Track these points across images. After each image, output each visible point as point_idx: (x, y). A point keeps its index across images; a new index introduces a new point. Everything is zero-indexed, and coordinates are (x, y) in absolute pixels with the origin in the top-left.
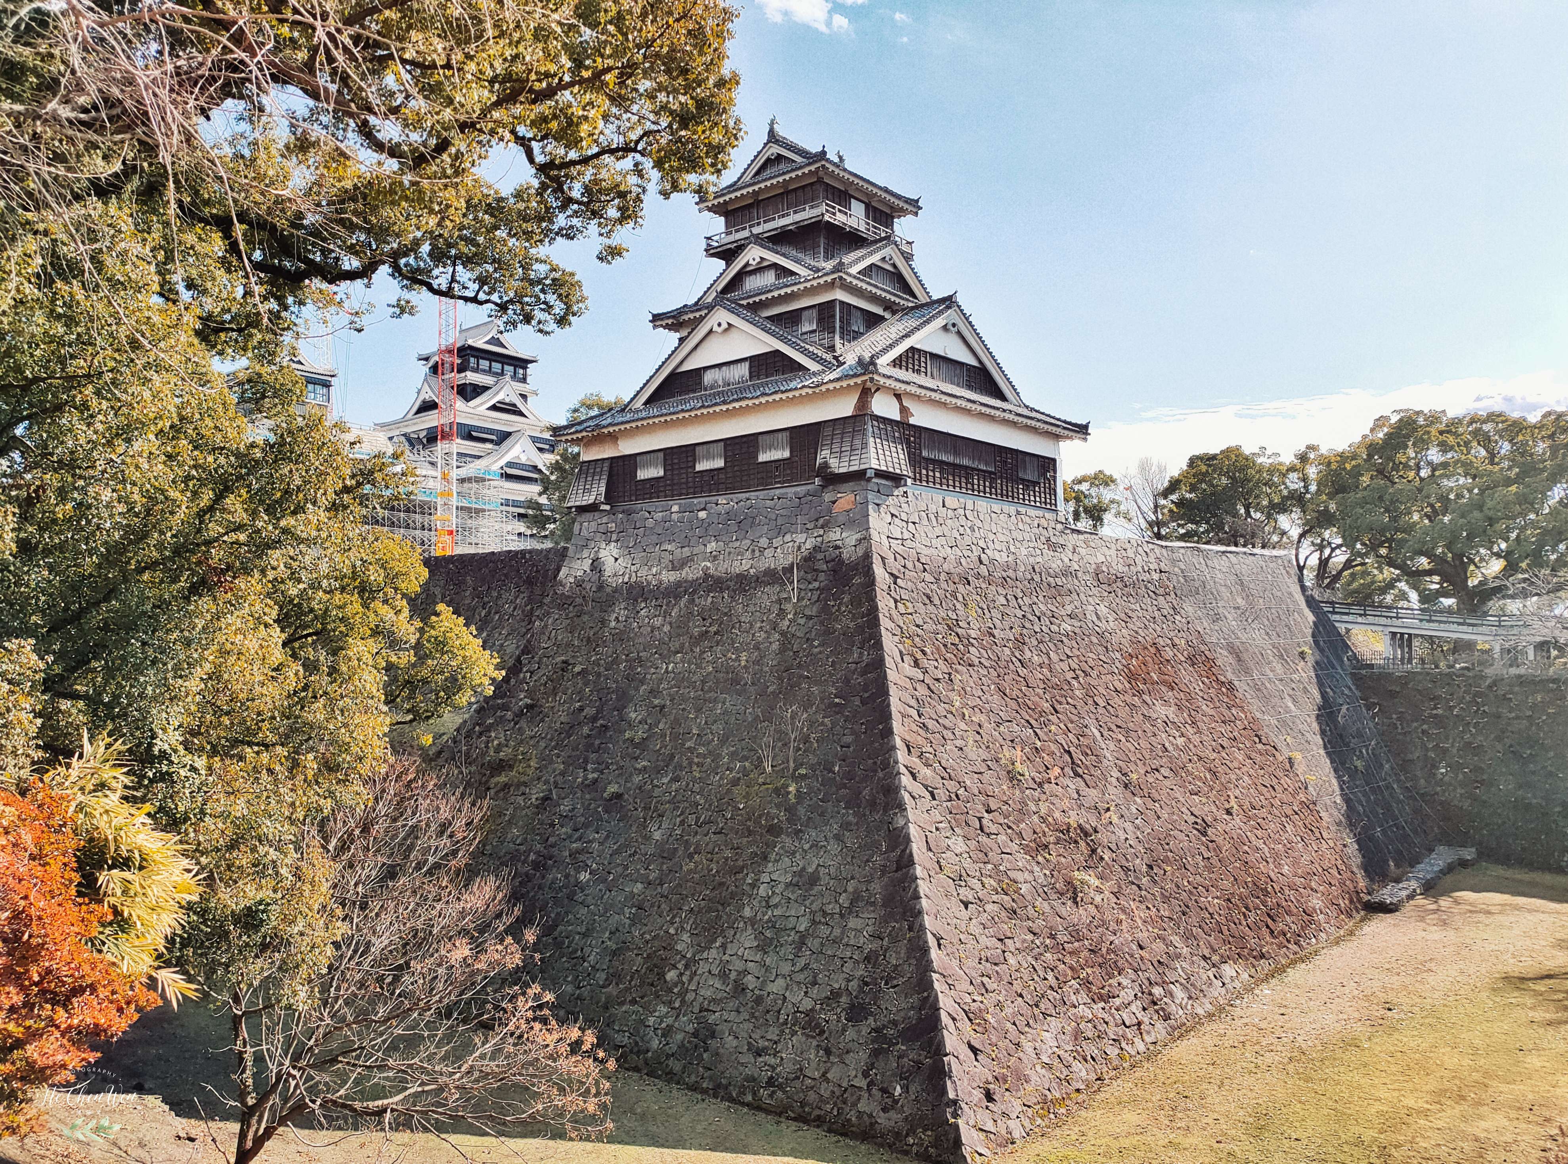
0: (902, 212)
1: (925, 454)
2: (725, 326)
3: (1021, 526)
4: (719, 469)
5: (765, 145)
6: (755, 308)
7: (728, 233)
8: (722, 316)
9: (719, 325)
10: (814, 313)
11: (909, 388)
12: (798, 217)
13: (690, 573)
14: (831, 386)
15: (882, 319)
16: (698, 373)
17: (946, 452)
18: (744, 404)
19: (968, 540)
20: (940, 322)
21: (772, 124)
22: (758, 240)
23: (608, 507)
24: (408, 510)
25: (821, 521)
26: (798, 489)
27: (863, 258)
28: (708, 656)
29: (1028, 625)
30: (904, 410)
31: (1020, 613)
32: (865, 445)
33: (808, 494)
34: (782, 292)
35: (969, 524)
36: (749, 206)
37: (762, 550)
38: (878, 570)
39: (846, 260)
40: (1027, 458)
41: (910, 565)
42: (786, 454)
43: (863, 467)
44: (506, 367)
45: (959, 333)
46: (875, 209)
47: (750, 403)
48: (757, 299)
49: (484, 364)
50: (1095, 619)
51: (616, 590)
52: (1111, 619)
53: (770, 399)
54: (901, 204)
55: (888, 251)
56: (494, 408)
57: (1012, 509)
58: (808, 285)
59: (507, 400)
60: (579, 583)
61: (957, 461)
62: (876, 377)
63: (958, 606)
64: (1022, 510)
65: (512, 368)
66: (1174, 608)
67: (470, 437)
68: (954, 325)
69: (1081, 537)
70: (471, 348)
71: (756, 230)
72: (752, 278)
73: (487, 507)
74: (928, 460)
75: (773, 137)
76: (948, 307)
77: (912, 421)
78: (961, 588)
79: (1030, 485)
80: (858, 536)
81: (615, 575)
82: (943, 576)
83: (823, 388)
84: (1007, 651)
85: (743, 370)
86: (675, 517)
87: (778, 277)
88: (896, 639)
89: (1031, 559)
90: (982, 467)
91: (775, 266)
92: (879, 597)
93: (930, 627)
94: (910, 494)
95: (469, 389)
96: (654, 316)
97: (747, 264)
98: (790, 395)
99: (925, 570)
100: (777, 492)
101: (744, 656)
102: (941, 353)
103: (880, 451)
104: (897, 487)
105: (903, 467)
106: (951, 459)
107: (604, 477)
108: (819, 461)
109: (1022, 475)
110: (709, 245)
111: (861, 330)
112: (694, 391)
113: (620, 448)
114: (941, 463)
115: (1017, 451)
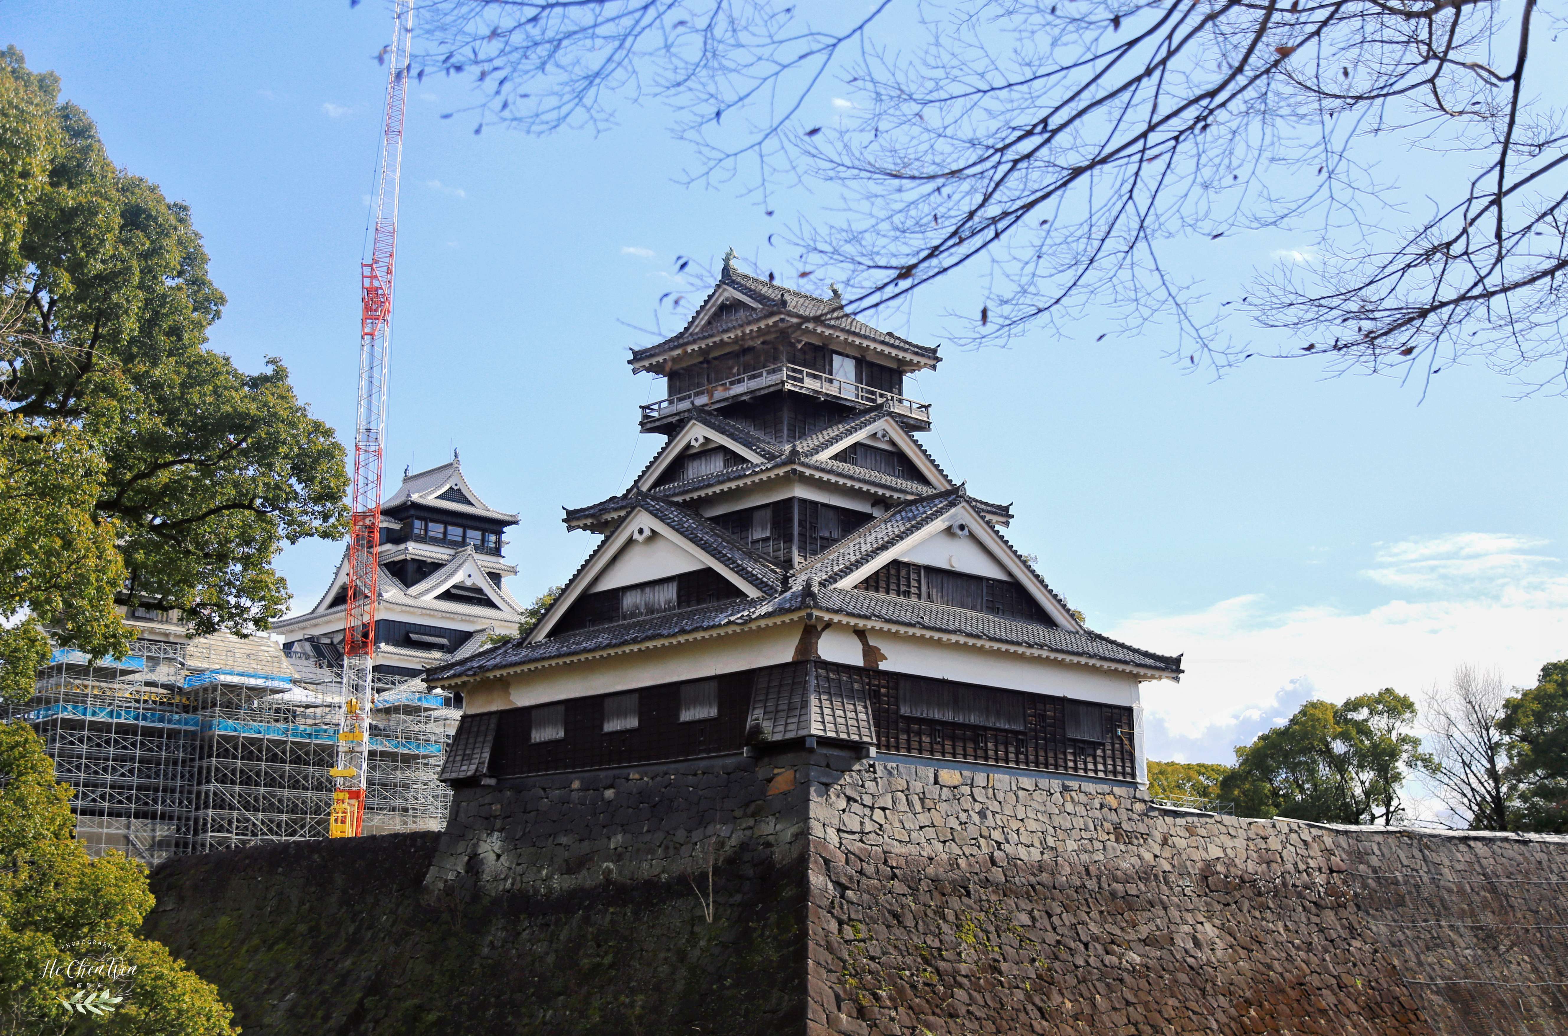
0: (914, 367)
1: (905, 710)
2: (647, 533)
3: (1069, 807)
4: (631, 731)
5: (718, 286)
6: (693, 507)
7: (671, 402)
8: (644, 521)
9: (641, 531)
10: (769, 513)
11: (870, 624)
12: (754, 384)
13: (587, 879)
14: (763, 623)
15: (869, 518)
16: (617, 594)
17: (941, 706)
18: (659, 643)
19: (973, 831)
20: (939, 524)
21: (727, 260)
22: (703, 415)
23: (492, 782)
24: (297, 760)
25: (753, 807)
26: (727, 761)
27: (837, 439)
28: (597, 999)
29: (1065, 955)
30: (871, 653)
31: (1051, 938)
32: (805, 704)
33: (738, 768)
34: (725, 487)
35: (977, 807)
36: (697, 366)
37: (678, 847)
38: (817, 879)
39: (802, 446)
40: (1084, 709)
41: (870, 869)
42: (713, 712)
43: (802, 733)
44: (471, 533)
45: (972, 538)
46: (871, 365)
47: (666, 642)
48: (695, 495)
49: (436, 529)
50: (1190, 945)
51: (496, 901)
52: (1220, 945)
53: (690, 638)
54: (909, 357)
55: (880, 425)
56: (447, 596)
57: (1056, 785)
58: (756, 479)
59: (469, 583)
60: (449, 891)
61: (960, 719)
62: (816, 613)
63: (945, 928)
64: (1074, 784)
65: (478, 534)
66: (1351, 929)
67: (408, 643)
68: (962, 527)
69: (1180, 821)
70: (415, 506)
71: (700, 401)
72: (696, 464)
73: (422, 752)
74: (909, 720)
75: (728, 276)
76: (952, 505)
77: (883, 666)
78: (954, 902)
79: (1085, 748)
80: (794, 829)
81: (496, 879)
82: (924, 886)
83: (754, 626)
84: (1019, 995)
85: (670, 593)
86: (575, 796)
87: (727, 465)
88: (833, 977)
89: (1085, 857)
90: (1003, 725)
91: (722, 448)
92: (811, 917)
93: (894, 957)
94: (879, 768)
95: (411, 568)
96: (569, 513)
97: (688, 446)
98: (714, 632)
99: (894, 877)
100: (703, 764)
101: (640, 999)
102: (945, 566)
103: (827, 711)
104: (859, 759)
105: (864, 731)
106: (949, 716)
107: (490, 738)
108: (749, 723)
109: (1071, 734)
110: (645, 417)
111: (835, 535)
112: (611, 620)
113: (511, 698)
114: (932, 722)
115: (1063, 700)
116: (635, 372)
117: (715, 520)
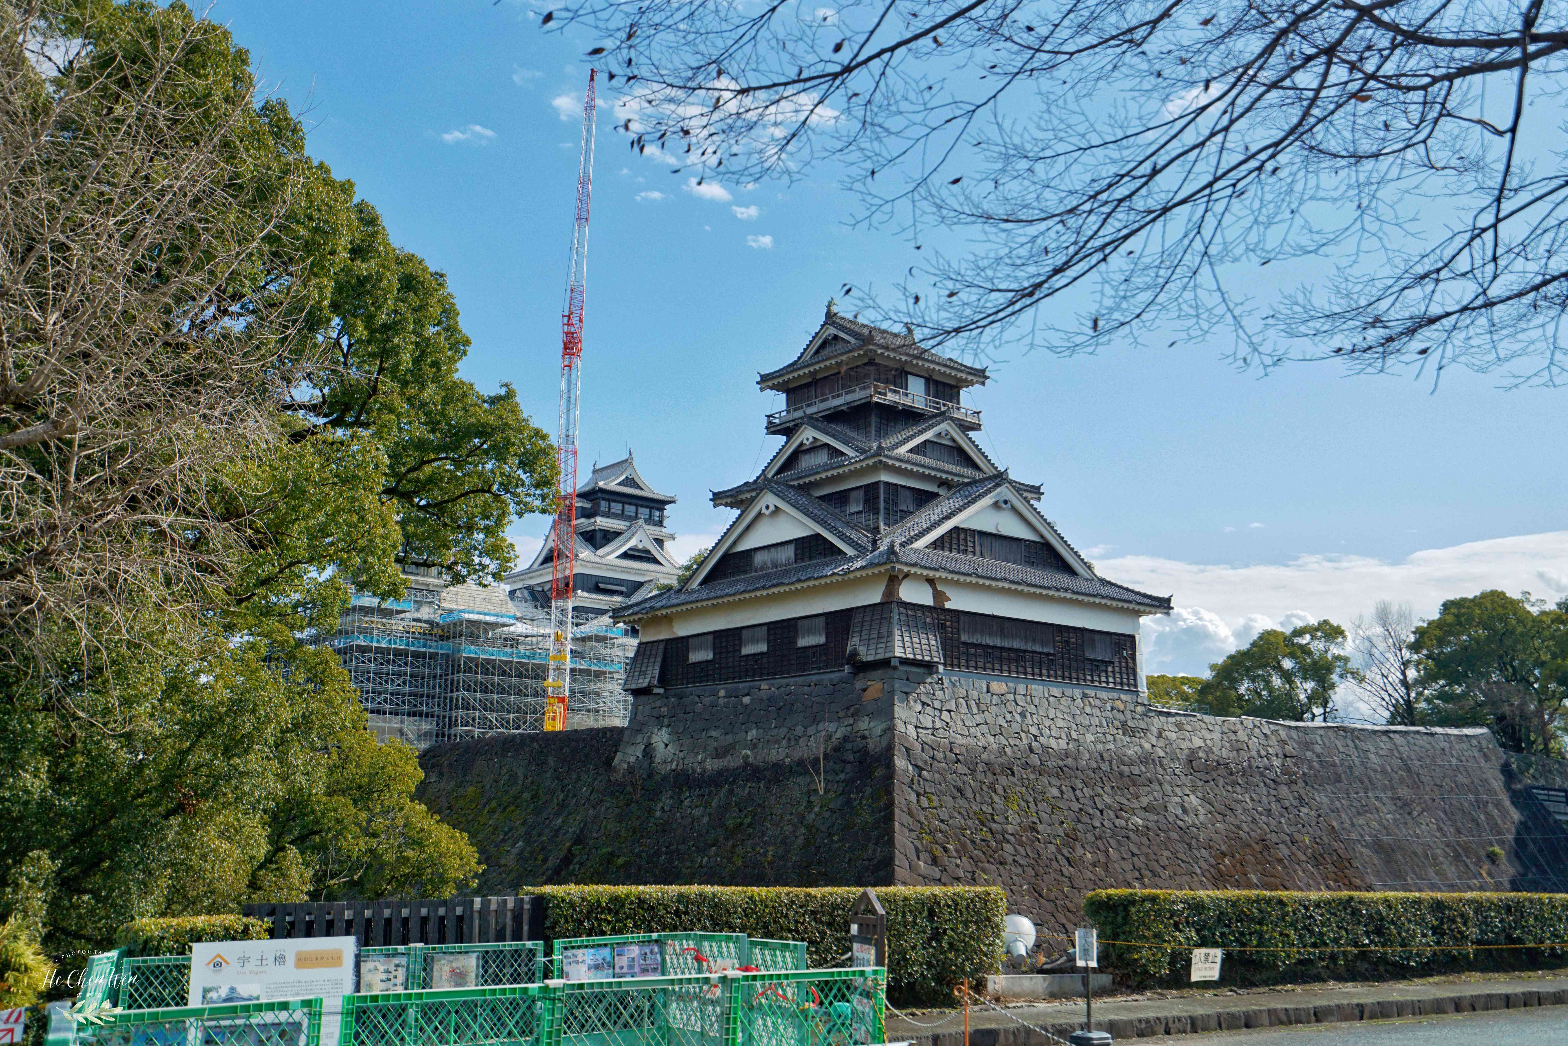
0: (969, 384)
1: (964, 638)
2: (772, 508)
3: (1088, 710)
4: (762, 654)
5: (823, 326)
6: (805, 489)
7: (788, 412)
8: (769, 500)
9: (767, 507)
10: (861, 492)
11: (938, 574)
12: (850, 398)
13: (731, 762)
14: (858, 574)
15: (935, 495)
16: (749, 553)
17: (991, 634)
18: (781, 589)
19: (1016, 727)
20: (988, 500)
21: (829, 305)
22: (812, 421)
23: (661, 691)
24: (520, 675)
25: (852, 710)
26: (833, 676)
27: (912, 437)
28: (739, 850)
29: (1085, 819)
30: (939, 596)
31: (1076, 806)
32: (890, 634)
33: (841, 681)
34: (829, 474)
35: (1019, 710)
36: (808, 385)
37: (797, 739)
38: (900, 763)
39: (893, 440)
40: (1097, 637)
41: (939, 756)
42: (822, 640)
43: (888, 655)
44: (641, 510)
45: (1014, 509)
46: (937, 383)
47: (787, 588)
48: (807, 480)
49: (617, 507)
50: (1179, 812)
51: (665, 778)
52: (1202, 811)
53: (805, 585)
54: (964, 376)
55: (944, 427)
56: (625, 556)
57: (1078, 693)
58: (852, 468)
59: (640, 547)
60: (631, 770)
61: (1005, 644)
63: (996, 799)
64: (1091, 693)
65: (647, 511)
66: (1301, 799)
67: (597, 590)
68: (1006, 502)
69: (1172, 720)
70: (601, 490)
71: (810, 411)
72: (804, 459)
73: (608, 669)
74: (968, 645)
75: (830, 317)
76: (998, 485)
77: (948, 605)
78: (1003, 780)
79: (1099, 666)
80: (884, 726)
81: (665, 762)
82: (980, 767)
83: (851, 576)
84: (1052, 848)
85: (789, 553)
86: (721, 701)
87: (830, 457)
88: (914, 835)
89: (1100, 747)
90: (1038, 648)
91: (826, 445)
92: (897, 791)
93: (958, 821)
94: (946, 681)
95: (599, 536)
96: (714, 494)
97: (801, 444)
98: (823, 581)
99: (958, 761)
100: (814, 678)
101: (771, 850)
102: (993, 530)
103: (907, 639)
104: (931, 674)
105: (934, 654)
106: (997, 642)
107: (659, 659)
108: (849, 648)
109: (1088, 655)
110: (770, 423)
111: (911, 509)
112: (745, 572)
113: (674, 630)
114: (984, 647)
115: (1083, 630)
116: (762, 390)
117: (822, 498)
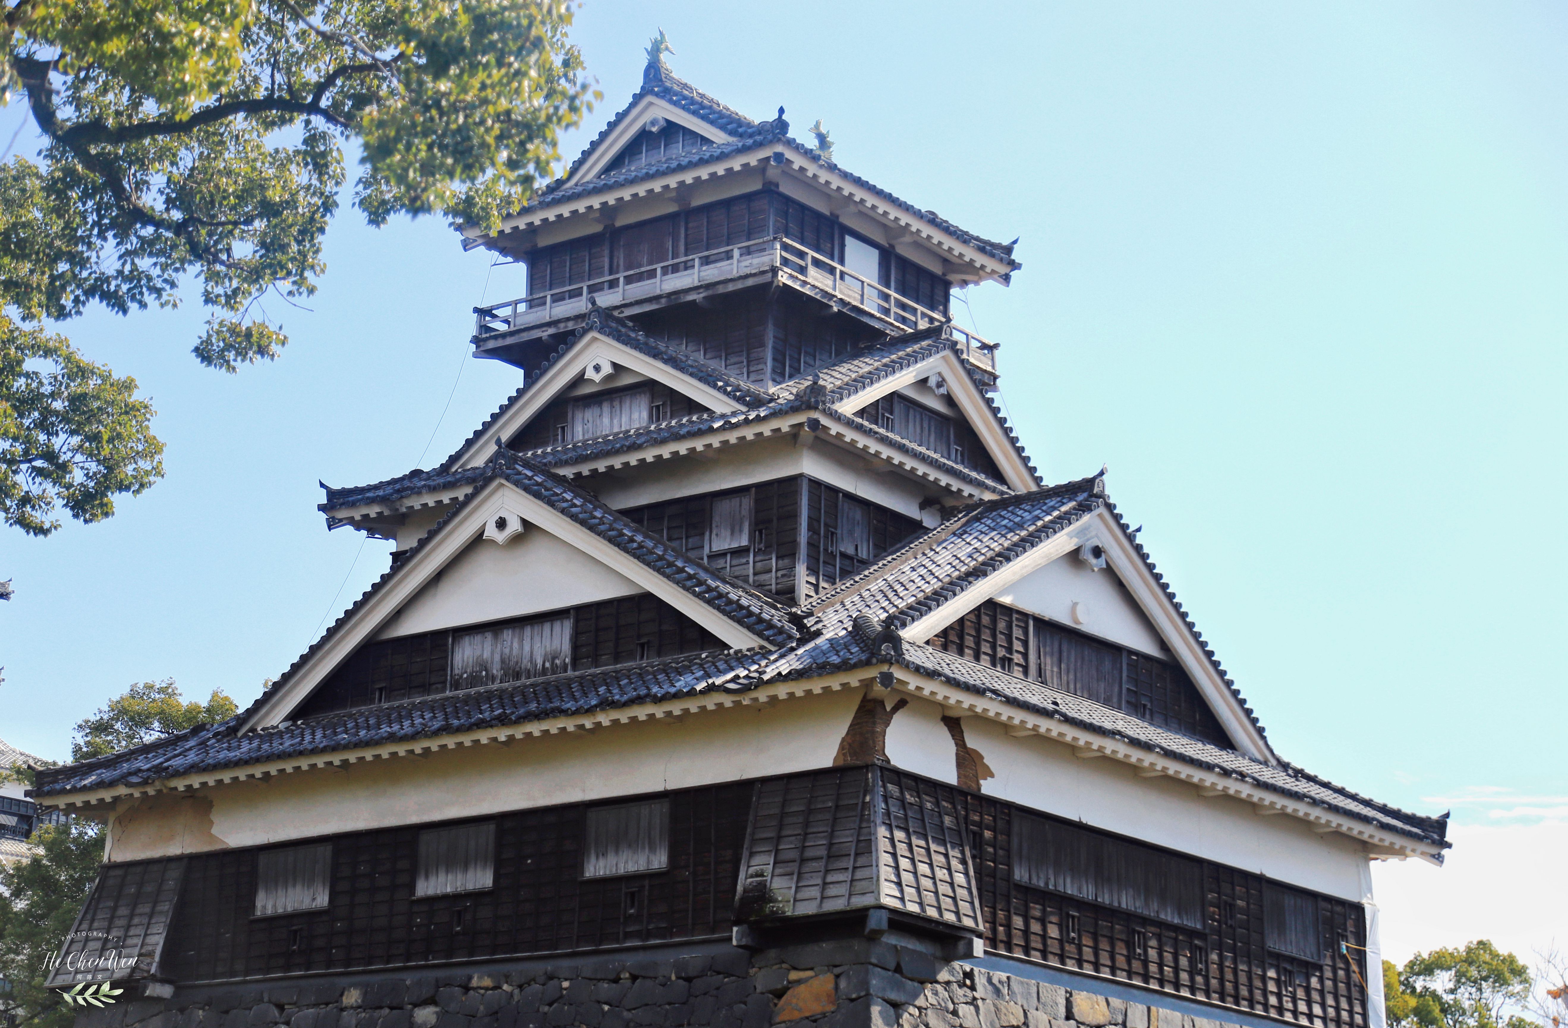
0: (973, 275)
1: (1020, 874)
2: (514, 526)
4: (477, 896)
5: (637, 98)
7: (533, 303)
8: (509, 504)
9: (501, 524)
10: (747, 503)
11: (981, 704)
12: (712, 273)
14: (782, 691)
15: (916, 528)
17: (1075, 871)
18: (553, 726)
20: (1061, 542)
21: (655, 50)
22: (611, 324)
23: (165, 991)
26: (685, 955)
27: (870, 378)
32: (865, 847)
33: (713, 968)
34: (666, 452)
36: (590, 242)
39: (830, 380)
40: (1289, 901)
42: (659, 860)
43: (859, 902)
45: (1111, 573)
46: (905, 264)
47: (570, 725)
48: (601, 466)
53: (623, 716)
54: (969, 254)
55: (933, 365)
58: (732, 437)
61: (1105, 899)
62: (898, 673)
68: (1097, 552)
71: (606, 299)
72: (590, 414)
74: (1029, 893)
75: (656, 82)
76: (1084, 508)
77: (988, 788)
79: (1295, 972)
83: (762, 695)
85: (555, 641)
86: (350, 1019)
87: (656, 414)
90: (1170, 916)
91: (650, 387)
94: (980, 981)
96: (332, 494)
97: (580, 379)
98: (676, 708)
100: (631, 960)
102: (1065, 619)
103: (904, 863)
104: (947, 960)
105: (964, 907)
106: (1087, 892)
107: (165, 907)
108: (743, 881)
109: (1273, 943)
110: (484, 328)
111: (863, 554)
112: (426, 688)
113: (215, 831)
114: (1062, 901)
115: (1260, 879)
116: (466, 245)
